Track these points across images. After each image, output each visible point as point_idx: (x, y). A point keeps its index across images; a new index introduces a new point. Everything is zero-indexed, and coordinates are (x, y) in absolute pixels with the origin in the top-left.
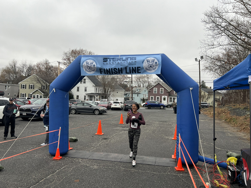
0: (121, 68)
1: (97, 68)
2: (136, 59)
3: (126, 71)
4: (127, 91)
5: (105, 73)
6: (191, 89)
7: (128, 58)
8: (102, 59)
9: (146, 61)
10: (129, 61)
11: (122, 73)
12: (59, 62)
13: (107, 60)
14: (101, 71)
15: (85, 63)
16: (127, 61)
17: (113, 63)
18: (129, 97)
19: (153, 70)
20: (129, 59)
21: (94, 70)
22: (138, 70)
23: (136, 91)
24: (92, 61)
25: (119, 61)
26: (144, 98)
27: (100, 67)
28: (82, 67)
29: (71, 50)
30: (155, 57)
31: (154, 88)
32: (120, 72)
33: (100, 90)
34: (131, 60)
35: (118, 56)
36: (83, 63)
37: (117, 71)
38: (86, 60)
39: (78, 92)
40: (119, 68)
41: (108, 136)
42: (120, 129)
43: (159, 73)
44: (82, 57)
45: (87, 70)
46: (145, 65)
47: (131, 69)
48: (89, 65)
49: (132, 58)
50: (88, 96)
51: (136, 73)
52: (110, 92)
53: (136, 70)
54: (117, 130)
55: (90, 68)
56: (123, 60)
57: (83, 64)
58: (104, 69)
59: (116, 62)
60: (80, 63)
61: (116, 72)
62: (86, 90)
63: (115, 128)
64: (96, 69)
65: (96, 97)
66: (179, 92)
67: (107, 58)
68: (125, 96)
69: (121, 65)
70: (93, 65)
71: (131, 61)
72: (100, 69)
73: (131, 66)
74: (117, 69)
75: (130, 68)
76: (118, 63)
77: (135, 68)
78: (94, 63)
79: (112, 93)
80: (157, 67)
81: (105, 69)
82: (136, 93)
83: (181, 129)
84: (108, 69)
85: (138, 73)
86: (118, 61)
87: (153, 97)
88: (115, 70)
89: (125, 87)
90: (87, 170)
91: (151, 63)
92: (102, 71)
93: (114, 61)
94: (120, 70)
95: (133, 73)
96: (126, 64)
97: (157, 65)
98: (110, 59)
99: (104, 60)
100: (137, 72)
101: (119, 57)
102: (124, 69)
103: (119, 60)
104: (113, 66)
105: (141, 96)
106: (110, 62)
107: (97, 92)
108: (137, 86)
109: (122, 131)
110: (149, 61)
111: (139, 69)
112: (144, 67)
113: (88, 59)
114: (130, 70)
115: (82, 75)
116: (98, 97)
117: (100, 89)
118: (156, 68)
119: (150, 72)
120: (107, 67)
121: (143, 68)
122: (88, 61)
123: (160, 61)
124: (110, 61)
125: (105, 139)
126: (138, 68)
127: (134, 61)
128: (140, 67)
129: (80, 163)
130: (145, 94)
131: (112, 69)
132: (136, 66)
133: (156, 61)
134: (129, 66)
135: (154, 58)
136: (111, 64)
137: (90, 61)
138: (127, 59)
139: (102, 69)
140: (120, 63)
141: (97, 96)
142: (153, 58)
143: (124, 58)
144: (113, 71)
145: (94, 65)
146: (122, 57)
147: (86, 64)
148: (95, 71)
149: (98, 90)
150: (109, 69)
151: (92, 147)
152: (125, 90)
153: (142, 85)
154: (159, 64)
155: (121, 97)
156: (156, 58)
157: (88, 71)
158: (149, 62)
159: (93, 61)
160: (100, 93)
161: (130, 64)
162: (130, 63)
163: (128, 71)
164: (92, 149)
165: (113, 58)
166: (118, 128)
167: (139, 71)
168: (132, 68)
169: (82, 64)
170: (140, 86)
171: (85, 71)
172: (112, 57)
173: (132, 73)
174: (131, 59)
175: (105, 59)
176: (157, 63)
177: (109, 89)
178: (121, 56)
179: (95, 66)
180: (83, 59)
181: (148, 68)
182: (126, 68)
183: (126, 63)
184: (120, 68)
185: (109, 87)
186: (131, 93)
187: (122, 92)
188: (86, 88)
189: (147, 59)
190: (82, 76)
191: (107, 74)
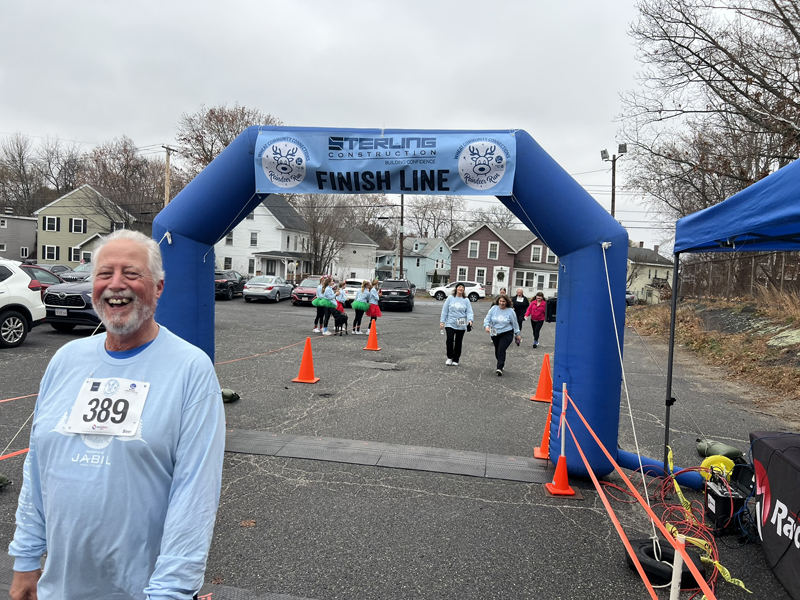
0: (387, 173)
1: (309, 170)
2: (434, 145)
3: (403, 182)
4: (386, 249)
5: (334, 188)
6: (605, 245)
7: (409, 140)
8: (324, 141)
9: (466, 152)
10: (413, 149)
11: (388, 188)
12: (168, 149)
13: (341, 145)
14: (322, 179)
15: (269, 153)
16: (406, 149)
17: (360, 155)
18: (391, 268)
19: (488, 182)
20: (413, 144)
21: (299, 176)
22: (441, 180)
23: (411, 250)
24: (291, 146)
25: (380, 149)
26: (438, 273)
27: (318, 166)
28: (261, 165)
29: (208, 111)
30: (495, 141)
31: (470, 241)
32: (384, 184)
33: (300, 244)
34: (418, 146)
35: (378, 132)
36: (262, 151)
37: (374, 181)
38: (274, 141)
39: (229, 247)
40: (379, 173)
41: (331, 386)
42: (369, 366)
43: (509, 192)
44: (260, 133)
45: (277, 174)
46: (465, 163)
47: (419, 175)
48: (283, 160)
49: (424, 140)
50: (262, 260)
51: (432, 189)
52: (332, 249)
53: (434, 180)
54: (360, 368)
55: (285, 169)
56: (395, 147)
57: (264, 156)
58: (332, 174)
59: (369, 150)
60: (253, 153)
61: (369, 186)
62: (254, 242)
63: (354, 364)
64: (304, 174)
65: (286, 263)
66: (568, 256)
67: (341, 139)
68: (377, 265)
69: (387, 163)
70: (295, 158)
71: (418, 151)
72: (319, 174)
73: (419, 168)
74: (372, 176)
75: (415, 172)
76: (378, 154)
77: (432, 172)
78: (300, 154)
79: (337, 255)
80: (502, 174)
81: (336, 174)
82: (412, 254)
83: (567, 370)
84: (344, 175)
85: (442, 189)
86: (376, 148)
87: (467, 268)
88: (368, 176)
89: (377, 235)
90: (276, 492)
91: (482, 160)
92: (325, 181)
93: (365, 148)
94: (383, 178)
95: (423, 189)
96: (401, 159)
97: (502, 166)
98: (351, 140)
99: (330, 143)
100: (436, 188)
101: (382, 136)
102: (395, 174)
103: (382, 145)
104: (361, 166)
105: (429, 267)
106: (351, 151)
107: (292, 250)
108: (415, 232)
109: (376, 373)
110: (475, 151)
111: (444, 176)
112: (460, 171)
113: (278, 140)
114: (415, 179)
115: (259, 189)
116: (295, 264)
117: (299, 240)
118: (497, 175)
119: (480, 188)
120: (342, 167)
121: (457, 175)
122: (280, 145)
123: (513, 153)
124: (351, 148)
125: (325, 395)
126: (441, 172)
127: (428, 150)
128: (447, 171)
129: (252, 468)
130: (440, 260)
131: (356, 174)
132: (436, 167)
133: (499, 152)
134: (414, 167)
135: (493, 145)
136: (356, 156)
137: (285, 147)
138: (406, 143)
139: (325, 173)
140: (383, 154)
141: (289, 262)
142: (489, 144)
143: (397, 140)
144: (361, 180)
145: (299, 161)
146: (389, 136)
147: (271, 156)
148: (301, 179)
149: (292, 242)
150: (348, 174)
151: (288, 419)
152: (378, 243)
153: (431, 231)
154: (507, 162)
155: (366, 265)
156: (498, 143)
157: (278, 179)
158: (477, 156)
159: (295, 146)
160: (299, 251)
161: (416, 159)
162: (415, 156)
163: (409, 182)
164: (286, 427)
165: (361, 140)
166: (363, 363)
167: (444, 185)
168: (423, 172)
169: (260, 155)
170: (426, 233)
171: (269, 178)
172: (358, 136)
173: (420, 188)
174: (420, 143)
175: (336, 141)
176: (501, 159)
177: (327, 241)
178: (387, 132)
179: (301, 161)
180: (262, 138)
181: (472, 175)
182: (402, 173)
183: (403, 155)
184: (383, 173)
185: (329, 234)
186: (398, 254)
187: (371, 251)
188: (254, 234)
189: (472, 145)
190: (260, 195)
191: (341, 189)
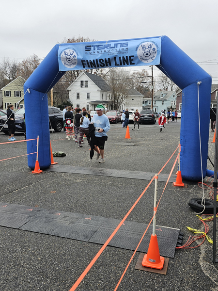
0: (109, 59)
1: (78, 60)
2: (127, 46)
3: (116, 62)
5: (89, 67)
6: (199, 83)
19: (150, 59)
21: (75, 63)
22: (131, 60)
24: (72, 51)
27: (82, 58)
28: (60, 60)
32: (108, 64)
33: (108, 97)
37: (104, 62)
38: (65, 49)
40: (105, 59)
44: (60, 47)
46: (140, 53)
47: (122, 59)
52: (122, 99)
55: (70, 61)
57: (61, 56)
58: (87, 61)
60: (57, 55)
64: (77, 62)
66: (185, 89)
70: (73, 56)
71: (121, 49)
72: (83, 61)
75: (120, 58)
77: (127, 57)
80: (155, 55)
81: (89, 61)
83: (184, 137)
84: (92, 61)
85: (131, 64)
88: (101, 61)
91: (147, 50)
92: (85, 64)
94: (108, 61)
95: (124, 64)
97: (155, 52)
100: (129, 64)
102: (112, 59)
107: (104, 100)
110: (144, 47)
111: (132, 58)
112: (138, 56)
114: (120, 61)
115: (61, 70)
117: (107, 95)
118: (154, 56)
119: (147, 62)
120: (91, 58)
121: (137, 57)
122: (67, 51)
123: (160, 46)
126: (130, 57)
128: (133, 56)
131: (97, 60)
132: (128, 55)
133: (154, 46)
134: (119, 55)
135: (151, 43)
137: (69, 51)
139: (85, 61)
140: (107, 51)
142: (150, 43)
144: (99, 62)
145: (75, 56)
146: (109, 43)
149: (104, 96)
150: (94, 60)
154: (157, 50)
157: (67, 65)
158: (145, 49)
159: (73, 51)
160: (108, 100)
161: (120, 52)
163: (118, 62)
167: (132, 62)
168: (123, 57)
171: (64, 65)
172: (97, 44)
176: (155, 49)
177: (120, 95)
182: (115, 58)
184: (107, 59)
190: (61, 72)
191: (92, 67)
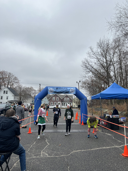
10: (65, 89)
11: (62, 93)
14: (55, 92)
19: (73, 93)
31: (53, 97)
35: (61, 87)
43: (75, 94)
50: (9, 102)
53: (68, 92)
55: (51, 91)
60: (48, 90)
61: (60, 93)
64: (53, 92)
73: (66, 91)
86: (61, 89)
98: (59, 88)
104: (60, 91)
107: (15, 100)
117: (17, 98)
120: (58, 91)
127: (67, 89)
130: (45, 101)
133: (74, 89)
137: (51, 89)
143: (63, 88)
158: (72, 90)
160: (17, 100)
163: (65, 92)
